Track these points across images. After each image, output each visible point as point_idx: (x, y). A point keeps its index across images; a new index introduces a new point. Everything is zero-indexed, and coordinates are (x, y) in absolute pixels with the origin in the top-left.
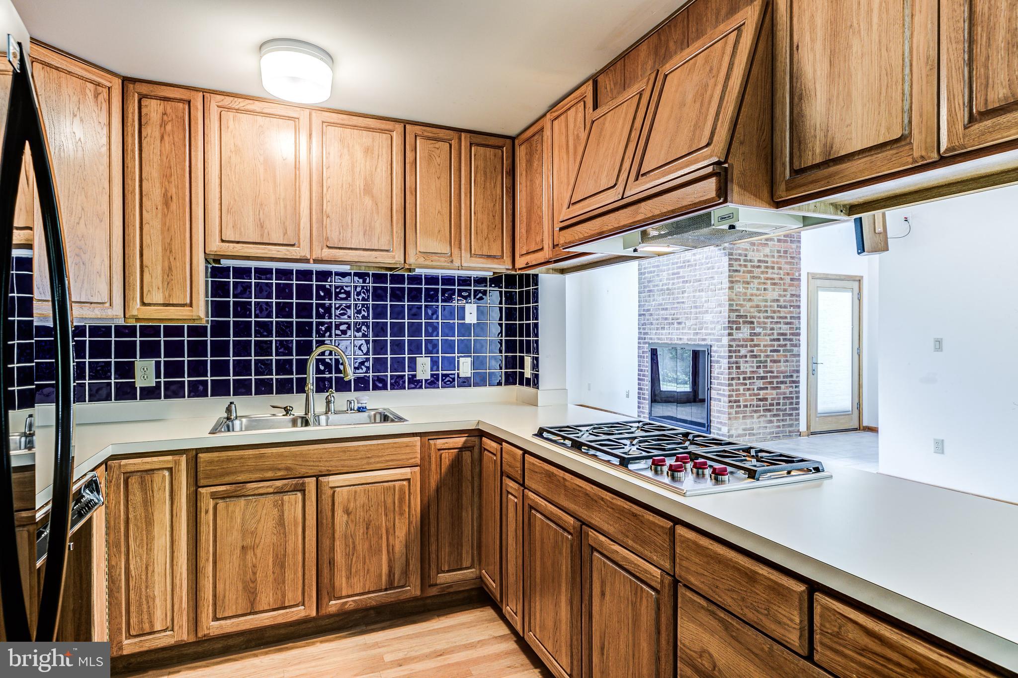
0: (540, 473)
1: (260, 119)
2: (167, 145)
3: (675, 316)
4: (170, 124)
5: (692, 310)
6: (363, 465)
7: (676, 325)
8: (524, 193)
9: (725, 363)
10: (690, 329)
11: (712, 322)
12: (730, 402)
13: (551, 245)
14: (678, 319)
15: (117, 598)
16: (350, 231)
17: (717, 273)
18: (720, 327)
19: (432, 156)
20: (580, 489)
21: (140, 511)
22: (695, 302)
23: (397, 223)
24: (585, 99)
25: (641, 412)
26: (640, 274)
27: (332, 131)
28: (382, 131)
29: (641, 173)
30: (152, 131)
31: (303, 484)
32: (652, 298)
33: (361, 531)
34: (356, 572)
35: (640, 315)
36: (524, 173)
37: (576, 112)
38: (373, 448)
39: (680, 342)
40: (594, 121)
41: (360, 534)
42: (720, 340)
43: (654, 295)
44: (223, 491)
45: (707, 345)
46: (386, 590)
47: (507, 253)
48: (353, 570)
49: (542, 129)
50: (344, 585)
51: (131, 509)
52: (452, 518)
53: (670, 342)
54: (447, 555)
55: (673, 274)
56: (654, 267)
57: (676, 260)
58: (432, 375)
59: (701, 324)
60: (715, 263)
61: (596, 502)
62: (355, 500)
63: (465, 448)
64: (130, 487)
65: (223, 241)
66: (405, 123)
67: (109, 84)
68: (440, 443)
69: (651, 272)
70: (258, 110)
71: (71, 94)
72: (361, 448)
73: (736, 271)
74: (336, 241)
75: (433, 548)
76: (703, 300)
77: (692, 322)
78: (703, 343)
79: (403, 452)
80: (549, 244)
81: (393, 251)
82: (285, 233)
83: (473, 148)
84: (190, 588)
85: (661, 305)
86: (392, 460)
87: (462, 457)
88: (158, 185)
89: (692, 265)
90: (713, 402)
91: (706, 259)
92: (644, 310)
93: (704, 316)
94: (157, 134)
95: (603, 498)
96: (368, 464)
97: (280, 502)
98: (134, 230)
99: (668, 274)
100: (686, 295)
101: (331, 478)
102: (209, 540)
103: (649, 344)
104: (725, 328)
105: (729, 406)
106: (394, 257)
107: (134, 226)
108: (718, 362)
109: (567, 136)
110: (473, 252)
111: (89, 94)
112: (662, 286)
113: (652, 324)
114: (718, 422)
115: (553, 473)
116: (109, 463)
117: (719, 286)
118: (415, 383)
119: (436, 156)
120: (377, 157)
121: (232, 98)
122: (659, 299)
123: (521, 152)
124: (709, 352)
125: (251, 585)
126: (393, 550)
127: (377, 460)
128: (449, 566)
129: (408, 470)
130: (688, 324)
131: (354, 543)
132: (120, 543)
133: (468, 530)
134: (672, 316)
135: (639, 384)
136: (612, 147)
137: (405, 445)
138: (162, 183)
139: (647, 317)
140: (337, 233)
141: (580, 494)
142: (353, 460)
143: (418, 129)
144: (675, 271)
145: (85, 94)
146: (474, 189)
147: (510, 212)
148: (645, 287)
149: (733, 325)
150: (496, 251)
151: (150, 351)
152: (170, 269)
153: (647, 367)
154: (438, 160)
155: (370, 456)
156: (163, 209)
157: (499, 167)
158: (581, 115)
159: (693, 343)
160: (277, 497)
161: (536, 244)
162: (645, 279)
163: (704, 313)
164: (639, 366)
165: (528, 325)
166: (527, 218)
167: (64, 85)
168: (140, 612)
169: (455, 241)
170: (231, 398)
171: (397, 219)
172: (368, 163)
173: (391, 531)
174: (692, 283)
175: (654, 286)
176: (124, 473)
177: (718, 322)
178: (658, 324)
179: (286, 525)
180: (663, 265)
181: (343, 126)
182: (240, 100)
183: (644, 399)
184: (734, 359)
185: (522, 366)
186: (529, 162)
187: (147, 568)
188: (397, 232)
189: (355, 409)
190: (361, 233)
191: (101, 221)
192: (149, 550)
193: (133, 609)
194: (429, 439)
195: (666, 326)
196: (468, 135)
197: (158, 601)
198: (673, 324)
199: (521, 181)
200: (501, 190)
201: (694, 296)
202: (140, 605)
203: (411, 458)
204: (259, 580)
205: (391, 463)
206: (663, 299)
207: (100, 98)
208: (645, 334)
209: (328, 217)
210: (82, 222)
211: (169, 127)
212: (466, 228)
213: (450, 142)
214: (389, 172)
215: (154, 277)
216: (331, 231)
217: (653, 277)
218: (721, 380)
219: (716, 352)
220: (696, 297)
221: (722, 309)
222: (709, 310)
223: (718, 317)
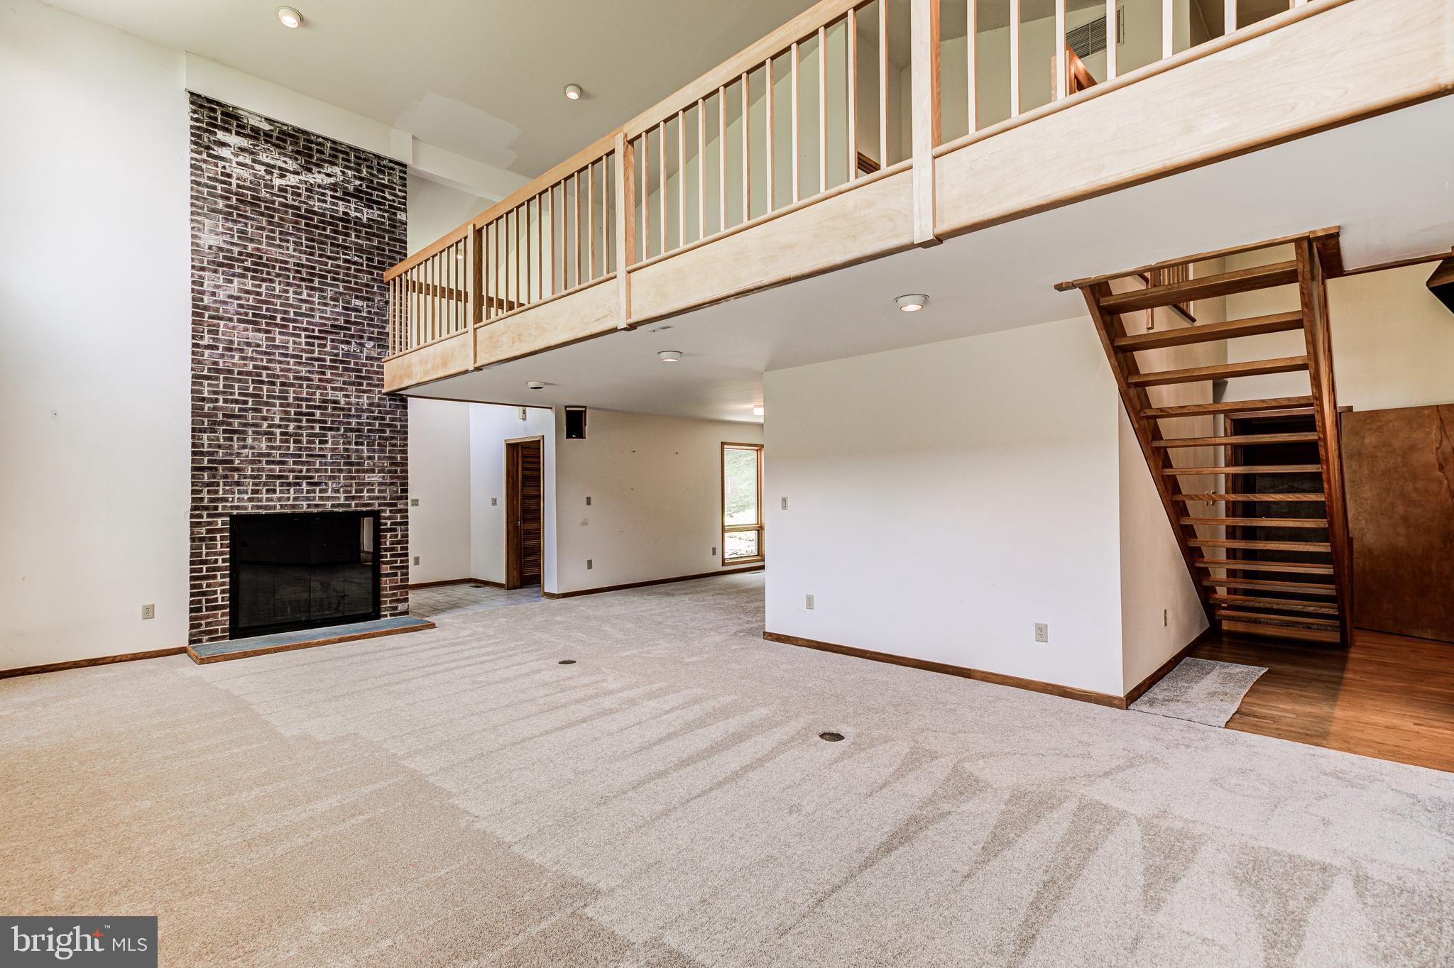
10: (338, 491)
11: (380, 484)
42: (395, 505)
53: (288, 511)
55: (300, 414)
56: (243, 394)
57: (305, 396)
59: (359, 486)
60: (387, 414)
69: (233, 401)
76: (365, 455)
77: (346, 483)
78: (364, 509)
85: (266, 455)
89: (341, 409)
91: (371, 405)
93: (366, 475)
100: (329, 445)
103: (231, 516)
108: (391, 530)
114: (391, 602)
148: (214, 423)
153: (221, 555)
174: (341, 432)
175: (243, 425)
178: (255, 485)
180: (273, 397)
195: (278, 488)
198: (299, 484)
201: (346, 450)
206: (270, 448)
208: (212, 500)
217: (241, 410)
218: (397, 551)
219: (388, 518)
220: (351, 451)
221: (399, 469)
222: (377, 469)
223: (392, 478)
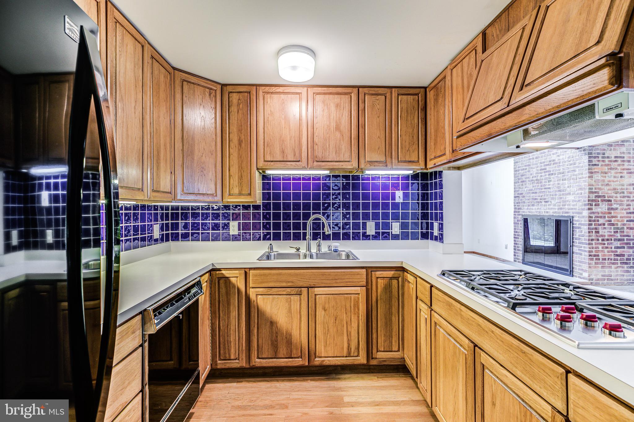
0: (442, 302)
1: (282, 96)
2: (240, 115)
3: (543, 197)
4: (242, 104)
5: (557, 193)
6: (333, 283)
7: (543, 203)
8: (432, 120)
9: (585, 229)
10: (555, 205)
11: (574, 201)
12: (590, 256)
13: (451, 151)
14: (545, 199)
15: (215, 339)
16: (328, 151)
17: (578, 167)
18: (581, 204)
19: (374, 104)
20: (473, 320)
21: (225, 297)
22: (559, 187)
23: (354, 145)
24: (476, 48)
25: (516, 258)
26: (515, 171)
27: (318, 97)
28: (345, 94)
29: (525, 84)
30: (234, 109)
31: (301, 291)
32: (524, 186)
33: (332, 321)
34: (329, 344)
35: (515, 197)
36: (433, 108)
37: (470, 59)
38: (339, 274)
39: (547, 214)
40: (483, 60)
41: (332, 323)
42: (581, 213)
43: (526, 184)
44: (262, 291)
45: (569, 216)
46: (346, 357)
47: (421, 159)
48: (328, 343)
49: (445, 77)
50: (323, 350)
51: (221, 296)
52: (386, 319)
53: (539, 214)
54: (383, 341)
55: (541, 170)
56: (525, 166)
57: (543, 161)
58: (376, 233)
59: (564, 202)
60: (577, 161)
61: (487, 332)
62: (329, 303)
63: (394, 278)
64: (220, 285)
65: (265, 161)
66: (359, 87)
67: (215, 88)
68: (379, 274)
69: (523, 169)
70: (281, 91)
71: (199, 95)
72: (332, 274)
73: (595, 165)
74: (321, 157)
75: (374, 336)
76: (566, 186)
77: (557, 201)
78: (566, 215)
79: (356, 278)
80: (449, 150)
81: (352, 162)
82: (295, 155)
83: (399, 97)
84: (247, 340)
85: (532, 190)
86: (350, 282)
87: (392, 283)
88: (236, 135)
89: (556, 163)
90: (575, 255)
91: (569, 158)
92: (518, 194)
93: (567, 196)
94: (236, 110)
95: (493, 331)
96: (336, 283)
97: (289, 300)
98: (226, 158)
99: (537, 170)
100: (551, 183)
101: (316, 289)
102: (255, 316)
103: (522, 215)
104: (585, 205)
105: (589, 259)
106: (352, 165)
107: (226, 156)
108: (579, 228)
109: (463, 77)
110: (399, 160)
111: (207, 94)
112: (533, 178)
113: (524, 202)
114: (579, 269)
115: (452, 304)
116: (212, 272)
117: (580, 176)
118: (366, 237)
119: (376, 104)
120: (343, 109)
121: (269, 87)
122: (531, 187)
123: (431, 95)
124: (571, 221)
125: (275, 343)
126: (350, 334)
127: (341, 281)
128: (384, 348)
129: (359, 288)
130: (553, 202)
131: (328, 327)
132: (216, 312)
133: (395, 328)
134: (540, 197)
135: (514, 241)
136: (499, 72)
137: (357, 273)
138: (238, 134)
139: (521, 198)
140: (321, 153)
141: (474, 324)
142: (328, 280)
143: (366, 90)
144: (543, 168)
145: (205, 94)
146: (400, 121)
147: (424, 133)
148: (519, 179)
149: (592, 203)
150: (414, 158)
151: (236, 217)
152: (241, 176)
153: (521, 230)
154: (378, 106)
155: (337, 278)
156: (238, 147)
157: (416, 107)
158: (473, 60)
159: (557, 215)
160: (288, 296)
161: (441, 151)
162: (519, 174)
163: (567, 195)
164: (515, 229)
165: (436, 203)
166: (435, 135)
167: (196, 91)
168: (225, 349)
169: (388, 153)
170: (272, 242)
171: (354, 143)
172: (338, 113)
173: (349, 323)
174: (556, 175)
175: (526, 178)
176: (218, 278)
177: (579, 201)
178: (529, 203)
179: (292, 312)
180: (533, 164)
181: (325, 94)
182: (273, 87)
183: (519, 250)
184: (593, 226)
185: (432, 229)
186: (436, 100)
187: (227, 326)
188: (354, 150)
189: (332, 250)
190: (334, 153)
191: (212, 155)
192: (229, 318)
193: (221, 346)
194: (371, 271)
195: (535, 204)
196: (397, 89)
197: (232, 343)
198: (541, 202)
199: (431, 113)
200: (417, 120)
201: (558, 184)
202: (224, 345)
203: (361, 282)
204: (279, 340)
205: (349, 283)
206: (533, 187)
207: (212, 95)
208: (519, 209)
209: (316, 144)
210: (204, 155)
211: (241, 106)
212: (395, 145)
213: (386, 95)
214: (350, 116)
215: (234, 181)
216: (318, 152)
217: (526, 172)
218: (582, 240)
219: (577, 221)
220: (560, 184)
221: (583, 192)
222: (572, 192)
223: (579, 197)
